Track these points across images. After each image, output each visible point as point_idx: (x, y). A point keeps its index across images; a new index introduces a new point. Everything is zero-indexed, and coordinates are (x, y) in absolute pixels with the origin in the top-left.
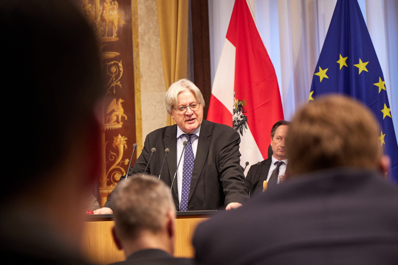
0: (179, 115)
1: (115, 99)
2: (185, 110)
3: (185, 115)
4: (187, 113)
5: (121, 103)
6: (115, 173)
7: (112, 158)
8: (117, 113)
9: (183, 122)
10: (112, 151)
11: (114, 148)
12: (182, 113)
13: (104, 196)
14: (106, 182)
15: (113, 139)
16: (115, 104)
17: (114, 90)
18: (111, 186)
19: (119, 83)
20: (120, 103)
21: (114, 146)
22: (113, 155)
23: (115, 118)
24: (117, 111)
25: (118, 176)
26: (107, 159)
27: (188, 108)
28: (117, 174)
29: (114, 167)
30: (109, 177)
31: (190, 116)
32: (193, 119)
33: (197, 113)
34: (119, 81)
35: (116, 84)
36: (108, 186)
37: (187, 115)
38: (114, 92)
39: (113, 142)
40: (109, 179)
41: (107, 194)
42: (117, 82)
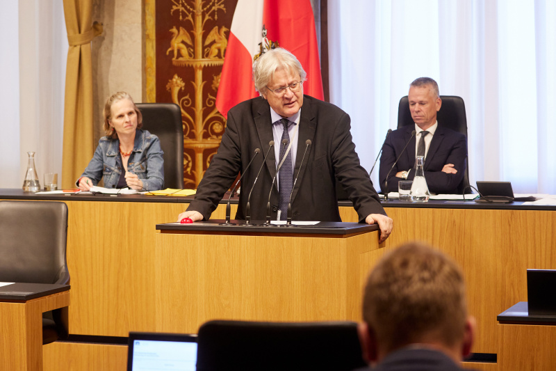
0: (277, 97)
1: (217, 27)
2: (284, 91)
3: (283, 98)
4: (286, 96)
5: (225, 32)
6: (214, 124)
7: (211, 103)
8: (218, 45)
9: (281, 107)
10: (211, 95)
11: (213, 90)
12: (280, 95)
13: (199, 152)
14: (202, 133)
15: (213, 79)
16: (216, 33)
17: (216, 16)
18: (209, 139)
19: (223, 6)
20: (222, 33)
21: (214, 88)
22: (211, 99)
23: (216, 52)
24: (219, 43)
25: (217, 127)
26: (204, 104)
27: (288, 88)
28: (216, 124)
29: (212, 115)
30: (206, 127)
31: (289, 99)
32: (293, 102)
33: (298, 94)
34: (222, 3)
35: (218, 7)
36: (205, 140)
37: (287, 98)
38: (216, 17)
39: (212, 83)
40: (205, 130)
41: (203, 150)
42: (220, 5)
